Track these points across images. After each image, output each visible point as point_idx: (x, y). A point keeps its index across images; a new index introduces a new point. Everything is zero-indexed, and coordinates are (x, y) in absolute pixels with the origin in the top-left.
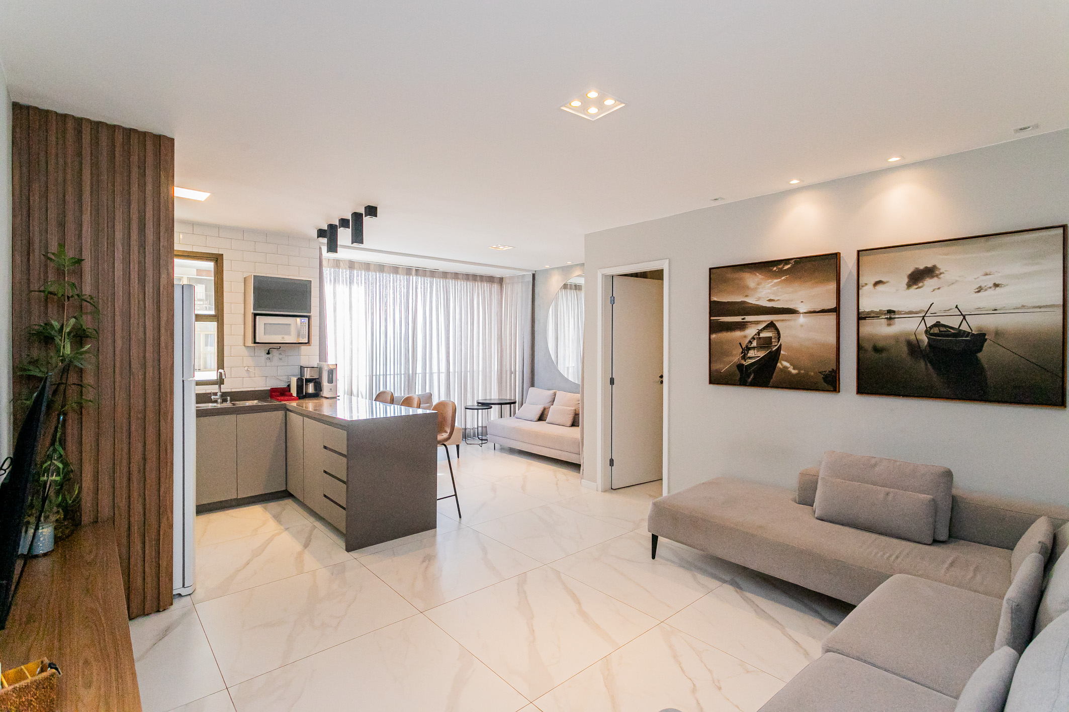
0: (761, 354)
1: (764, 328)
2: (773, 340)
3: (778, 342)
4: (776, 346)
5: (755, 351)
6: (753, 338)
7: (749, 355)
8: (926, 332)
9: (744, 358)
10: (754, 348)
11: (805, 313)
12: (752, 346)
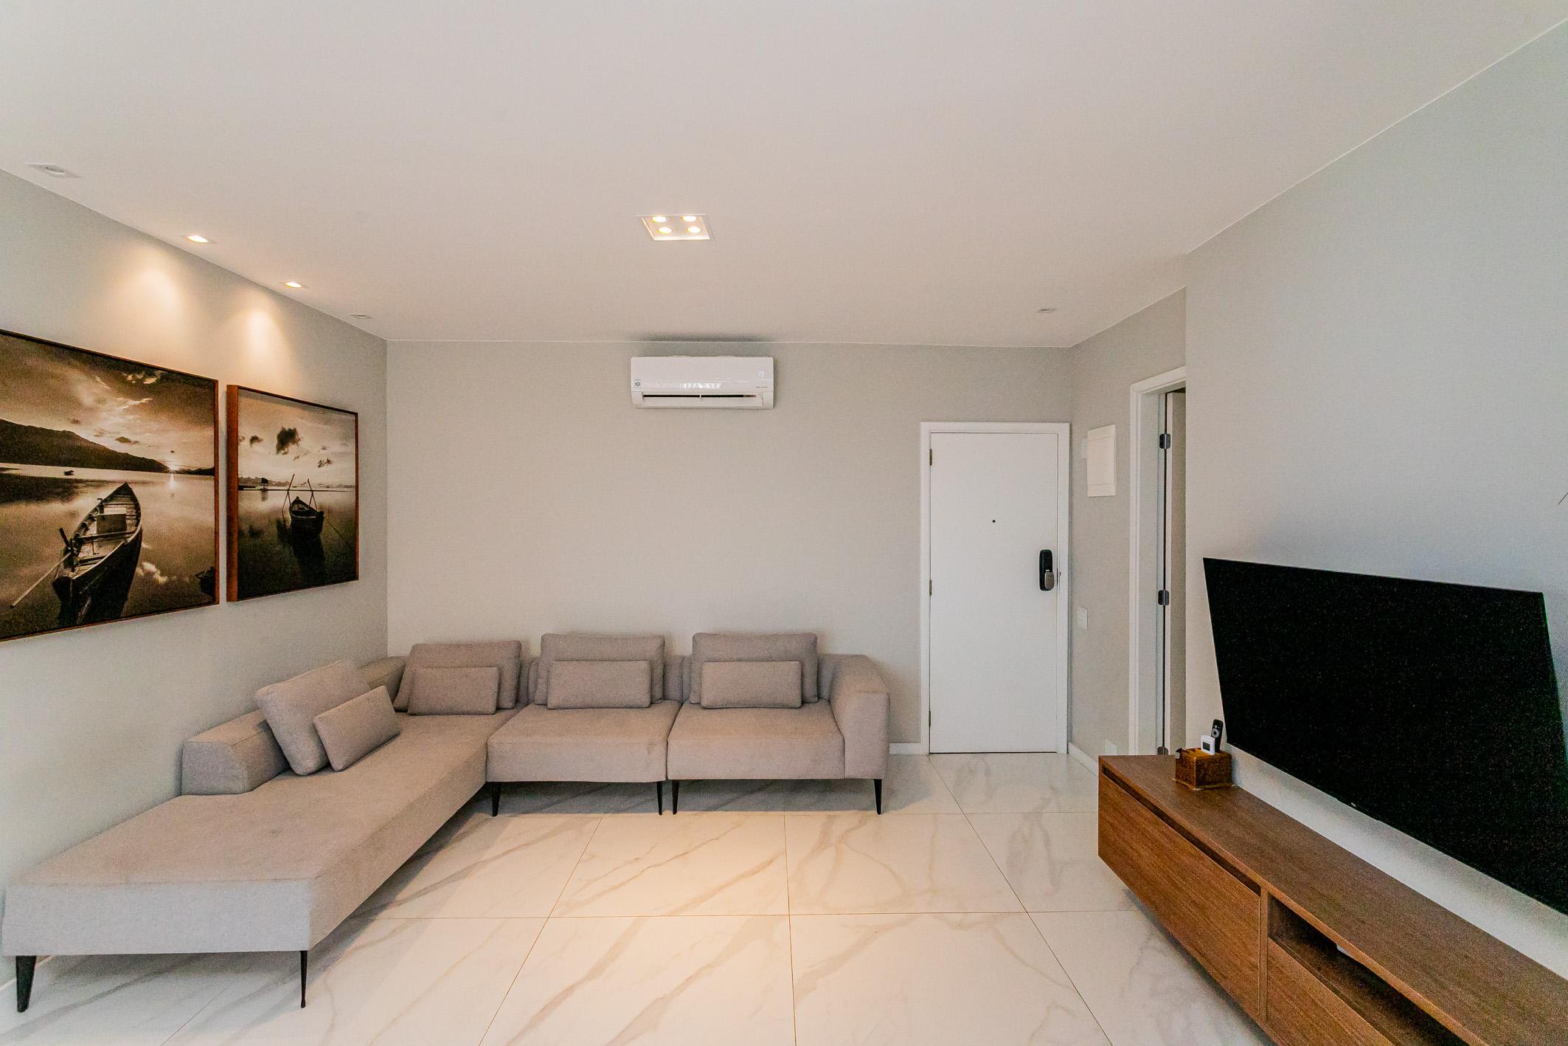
0: (107, 551)
1: (112, 497)
2: (128, 522)
3: (137, 525)
4: (133, 532)
5: (95, 545)
6: (91, 518)
7: (81, 555)
8: (290, 509)
9: (70, 563)
10: (91, 540)
11: (177, 472)
12: (88, 534)
